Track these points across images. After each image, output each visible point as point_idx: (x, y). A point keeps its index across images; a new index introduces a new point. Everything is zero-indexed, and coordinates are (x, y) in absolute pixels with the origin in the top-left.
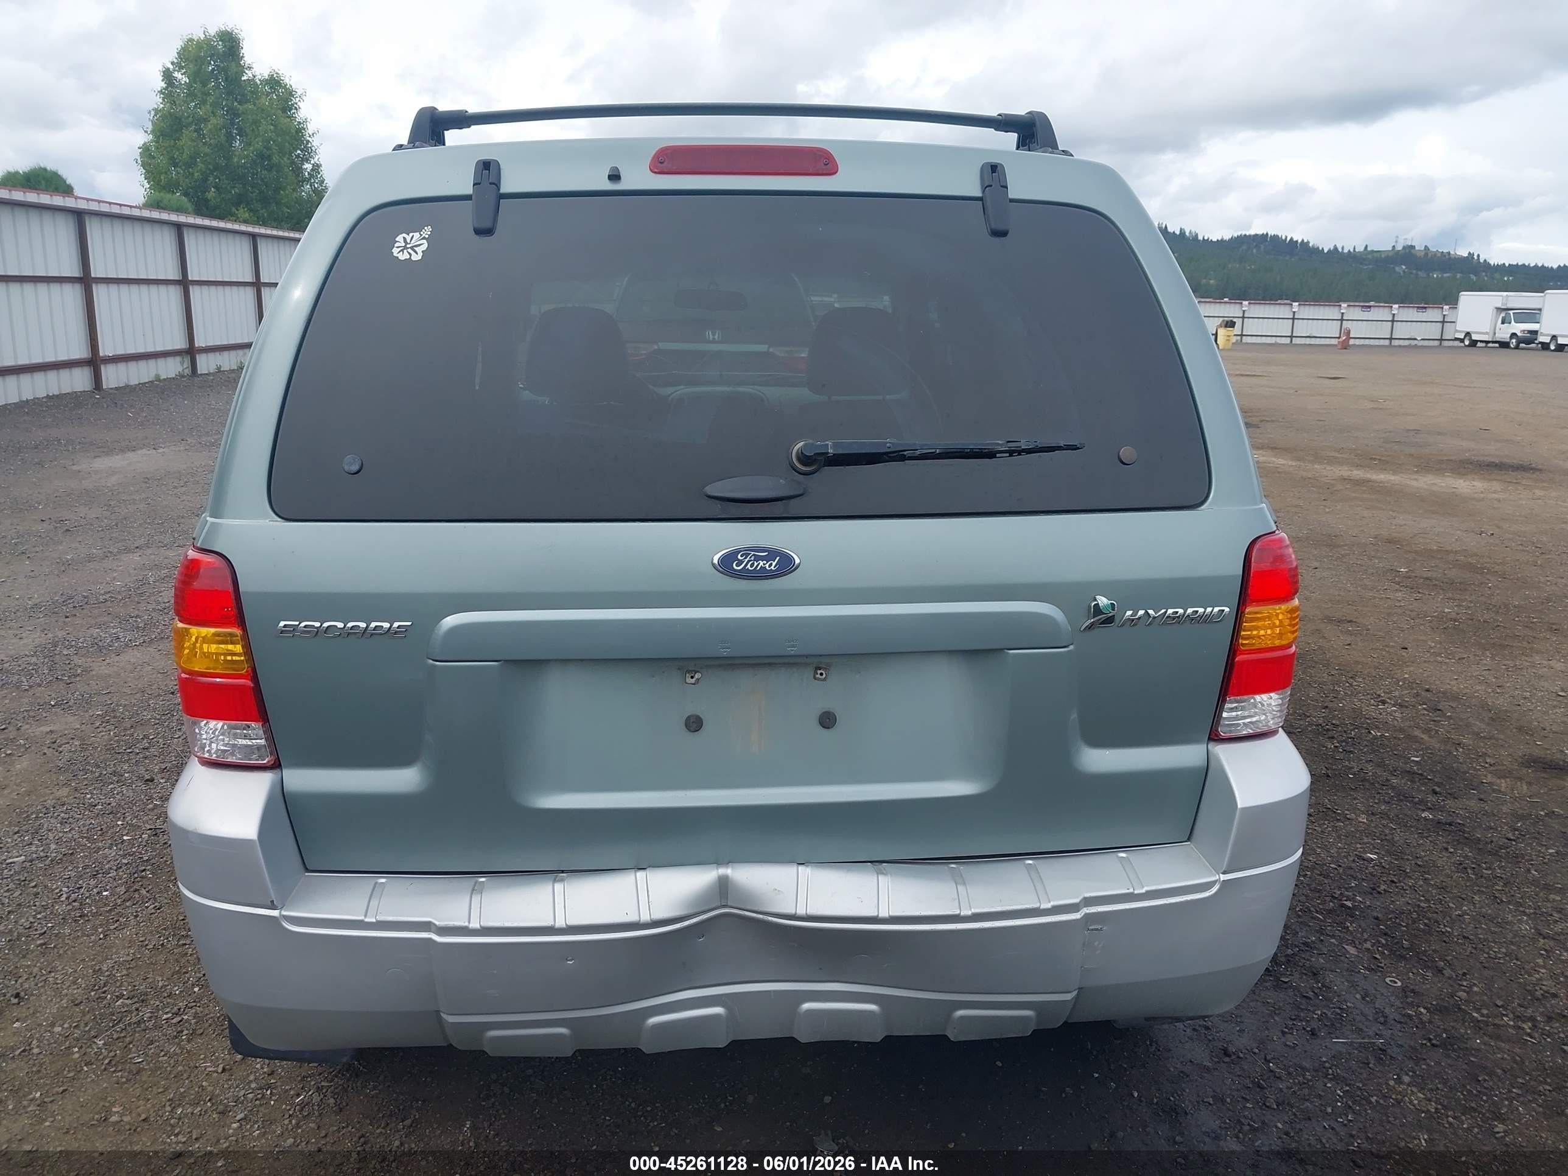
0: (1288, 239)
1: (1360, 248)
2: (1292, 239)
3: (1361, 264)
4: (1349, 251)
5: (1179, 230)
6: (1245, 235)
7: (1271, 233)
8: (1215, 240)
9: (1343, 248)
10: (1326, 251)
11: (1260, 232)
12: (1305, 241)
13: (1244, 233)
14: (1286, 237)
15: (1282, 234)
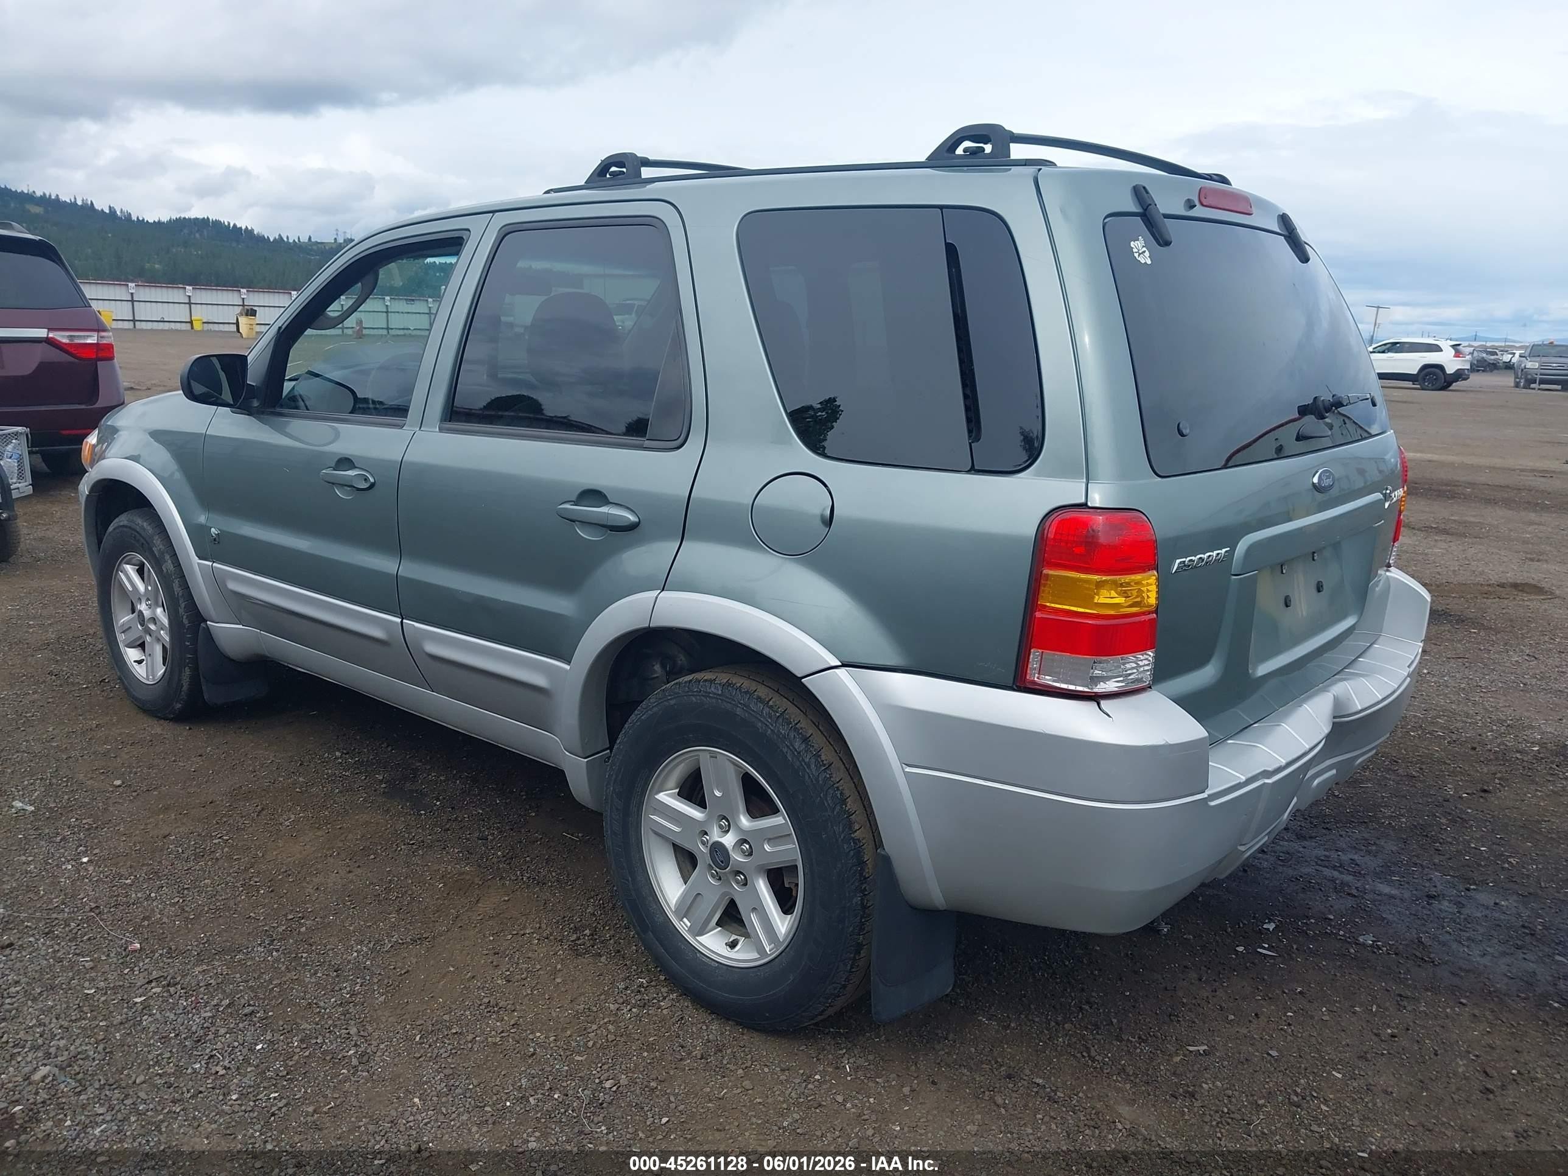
0: (231, 225)
1: (304, 239)
2: (235, 225)
3: (308, 254)
4: (294, 241)
5: (108, 208)
6: (185, 218)
7: (212, 217)
8: (151, 221)
9: (288, 238)
10: (272, 240)
11: (200, 216)
12: (250, 228)
13: (183, 216)
14: (229, 224)
15: (225, 220)
